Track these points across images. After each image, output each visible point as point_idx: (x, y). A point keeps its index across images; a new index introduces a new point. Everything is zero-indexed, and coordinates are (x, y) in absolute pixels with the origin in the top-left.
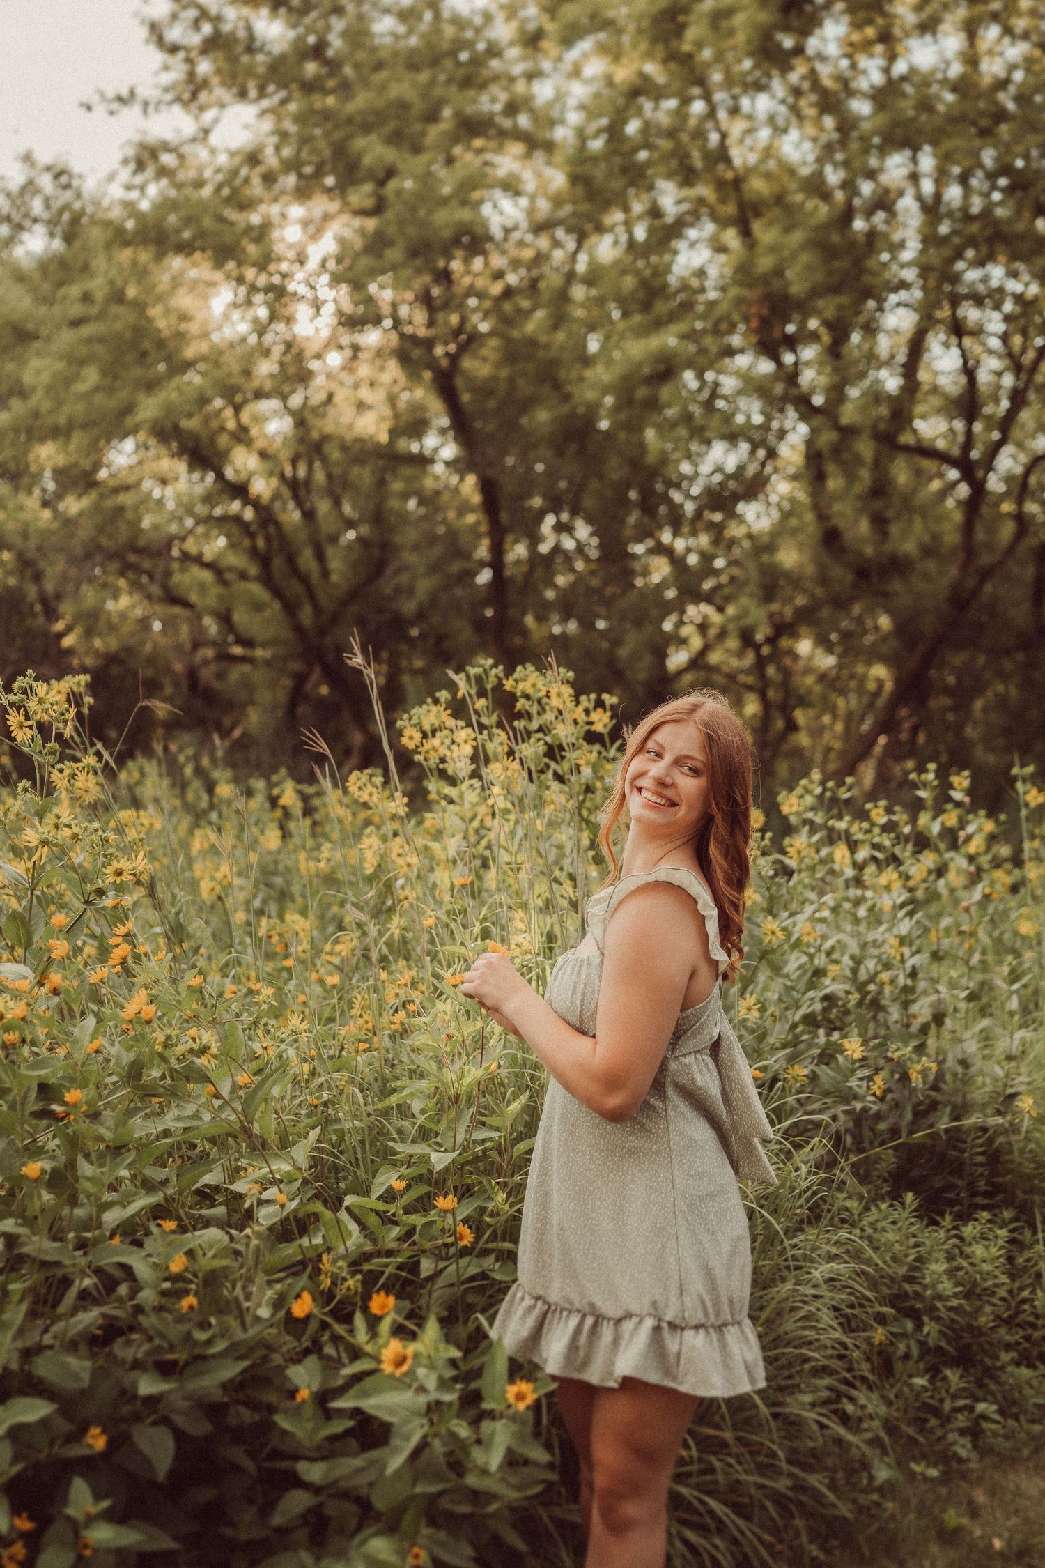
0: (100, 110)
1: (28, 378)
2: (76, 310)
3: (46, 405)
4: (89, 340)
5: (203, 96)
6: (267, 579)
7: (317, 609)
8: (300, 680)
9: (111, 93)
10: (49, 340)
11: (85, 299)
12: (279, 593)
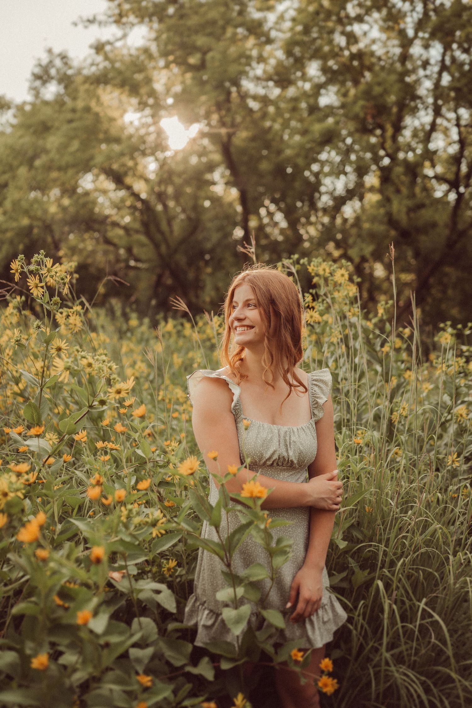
0: (80, 26)
1: (49, 146)
2: (69, 116)
3: (57, 157)
4: (75, 129)
5: (124, 20)
6: (148, 233)
7: (168, 246)
8: (160, 277)
9: (85, 18)
10: (58, 129)
11: (74, 111)
12: (152, 239)
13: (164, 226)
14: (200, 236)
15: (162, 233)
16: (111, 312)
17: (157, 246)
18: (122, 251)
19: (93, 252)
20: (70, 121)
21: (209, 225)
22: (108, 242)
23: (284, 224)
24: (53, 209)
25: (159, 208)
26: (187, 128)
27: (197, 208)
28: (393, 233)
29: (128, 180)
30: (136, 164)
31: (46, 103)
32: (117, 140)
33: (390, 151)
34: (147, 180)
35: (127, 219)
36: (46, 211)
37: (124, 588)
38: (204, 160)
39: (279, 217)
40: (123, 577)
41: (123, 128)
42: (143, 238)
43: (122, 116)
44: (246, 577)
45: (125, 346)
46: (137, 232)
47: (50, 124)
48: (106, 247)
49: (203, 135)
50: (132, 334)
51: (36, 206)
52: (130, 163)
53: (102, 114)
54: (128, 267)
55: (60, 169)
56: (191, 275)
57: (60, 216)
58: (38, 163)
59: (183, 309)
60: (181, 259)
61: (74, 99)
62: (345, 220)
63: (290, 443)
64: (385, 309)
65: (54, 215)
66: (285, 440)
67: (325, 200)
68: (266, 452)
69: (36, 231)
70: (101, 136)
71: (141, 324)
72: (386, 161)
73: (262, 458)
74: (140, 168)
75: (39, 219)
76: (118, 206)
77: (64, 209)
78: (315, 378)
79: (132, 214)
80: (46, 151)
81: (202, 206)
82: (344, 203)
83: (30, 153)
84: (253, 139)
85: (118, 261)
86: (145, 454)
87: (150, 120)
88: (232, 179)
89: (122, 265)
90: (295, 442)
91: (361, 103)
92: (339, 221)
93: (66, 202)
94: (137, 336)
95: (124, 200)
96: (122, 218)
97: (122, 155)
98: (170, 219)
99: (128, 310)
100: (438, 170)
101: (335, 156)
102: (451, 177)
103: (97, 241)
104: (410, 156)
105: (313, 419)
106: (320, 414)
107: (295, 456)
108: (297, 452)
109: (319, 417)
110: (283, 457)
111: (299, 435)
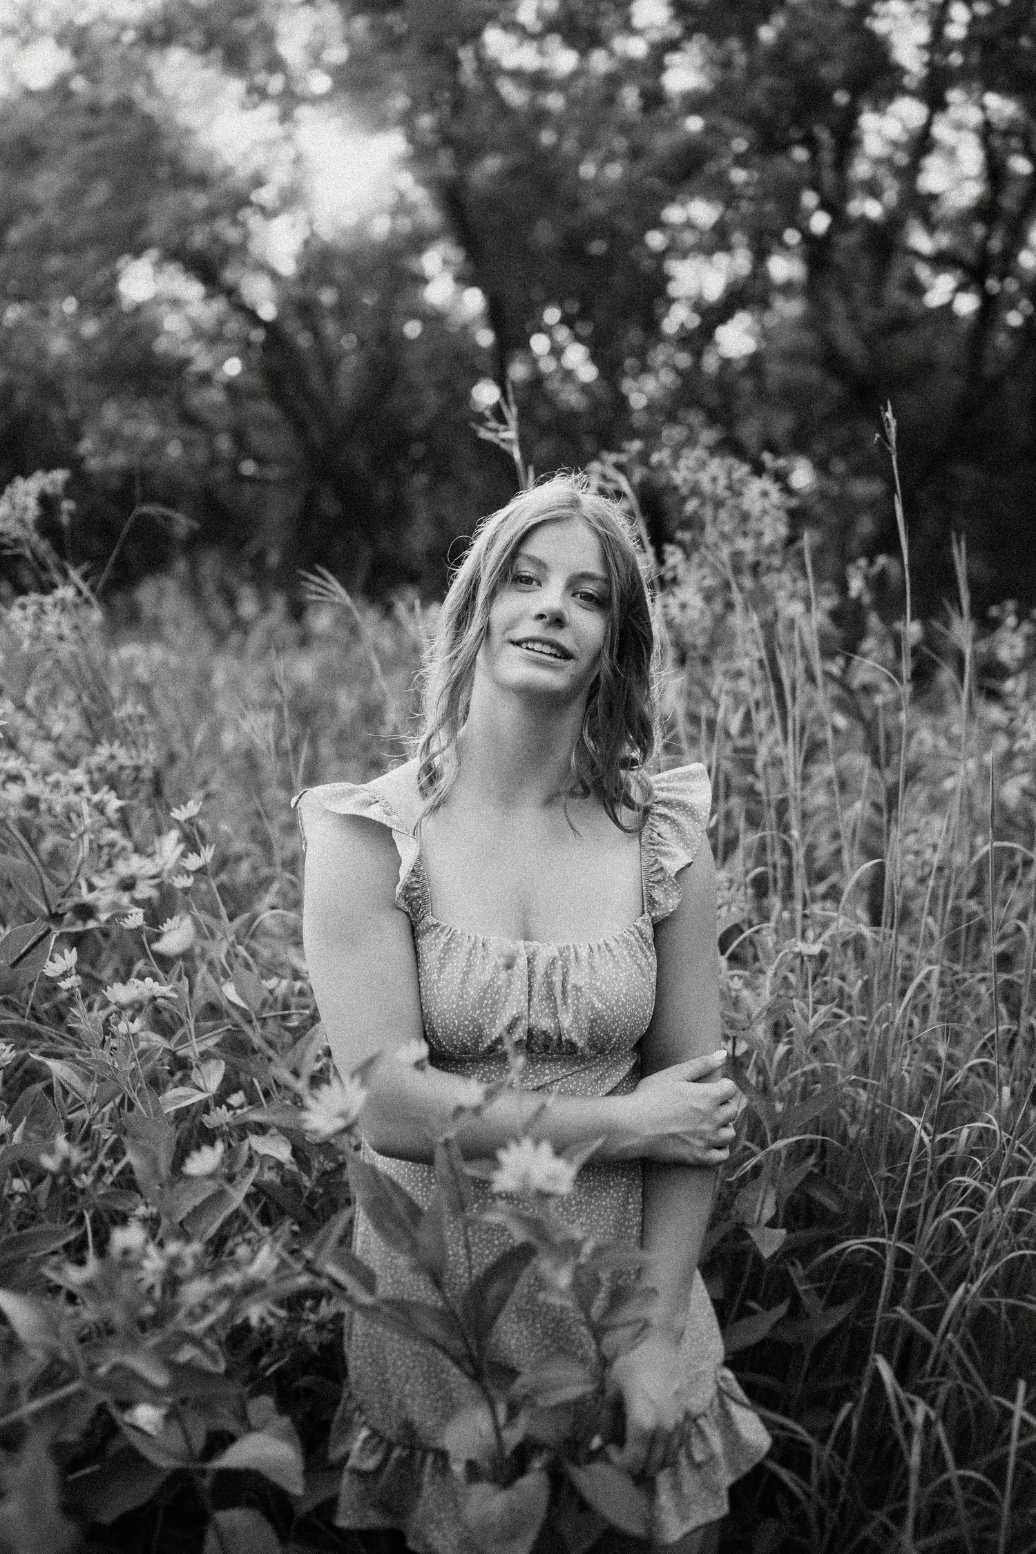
1: (38, 195)
2: (81, 122)
4: (98, 154)
6: (278, 397)
7: (327, 427)
8: (310, 498)
10: (58, 154)
11: (94, 110)
12: (290, 413)
13: (315, 380)
17: (300, 427)
18: (224, 443)
19: (157, 444)
20: (87, 136)
21: (418, 375)
22: (190, 419)
23: (588, 373)
25: (304, 340)
27: (389, 340)
28: (835, 388)
29: (229, 275)
30: (247, 236)
32: (201, 181)
33: (829, 195)
34: (274, 275)
35: (233, 367)
36: (42, 353)
37: (169, 1454)
38: (405, 224)
39: (577, 357)
42: (266, 409)
46: (255, 395)
48: (184, 432)
50: (246, 634)
51: (19, 339)
52: (232, 235)
54: (239, 478)
55: (72, 248)
56: (382, 493)
57: (75, 361)
58: (14, 236)
60: (358, 457)
61: (94, 81)
62: (725, 362)
63: (564, 992)
65: (61, 360)
66: (550, 985)
67: (678, 318)
68: (493, 1020)
69: (21, 398)
70: (163, 171)
71: (265, 608)
72: (820, 223)
73: (481, 1036)
74: (255, 247)
75: (28, 370)
76: (213, 338)
77: (84, 346)
79: (242, 355)
80: (34, 209)
81: (402, 337)
84: (513, 173)
85: (213, 463)
86: (246, 1001)
87: (276, 130)
88: (469, 268)
89: (221, 474)
91: (766, 81)
92: (710, 363)
93: (90, 328)
94: (256, 638)
95: (221, 323)
96: (220, 363)
97: (211, 214)
98: (329, 366)
99: (233, 579)
100: (944, 240)
101: (703, 212)
102: (969, 255)
103: (163, 420)
104: (873, 209)
105: (646, 916)
106: (669, 902)
107: (579, 1028)
108: (587, 1016)
109: (666, 908)
110: (544, 1032)
111: (592, 968)
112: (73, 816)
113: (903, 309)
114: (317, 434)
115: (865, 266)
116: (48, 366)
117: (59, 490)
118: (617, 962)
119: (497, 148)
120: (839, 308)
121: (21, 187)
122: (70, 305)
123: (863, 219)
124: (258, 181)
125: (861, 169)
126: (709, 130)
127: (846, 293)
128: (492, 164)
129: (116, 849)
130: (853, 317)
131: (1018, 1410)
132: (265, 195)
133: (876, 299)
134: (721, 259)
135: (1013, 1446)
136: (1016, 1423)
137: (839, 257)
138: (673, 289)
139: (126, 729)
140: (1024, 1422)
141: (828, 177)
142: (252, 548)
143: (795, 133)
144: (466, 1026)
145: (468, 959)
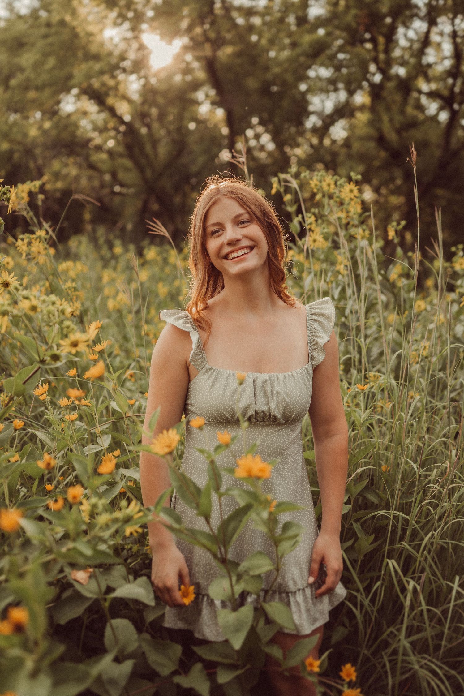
1: (23, 64)
2: (43, 30)
4: (51, 45)
6: (132, 157)
7: (153, 171)
8: (146, 204)
10: (33, 45)
11: (48, 25)
12: (137, 163)
13: (148, 148)
14: (185, 159)
15: (147, 157)
16: (94, 240)
17: (141, 170)
18: (107, 177)
19: (77, 178)
20: (45, 36)
21: (195, 147)
22: (92, 166)
23: (271, 146)
24: (33, 132)
25: (144, 131)
26: (170, 43)
27: (181, 130)
28: (383, 154)
29: (110, 101)
30: (118, 83)
31: (20, 17)
32: (97, 57)
33: (382, 65)
34: (130, 101)
35: (111, 143)
36: (25, 135)
37: (91, 592)
38: (189, 78)
39: (266, 139)
40: (90, 577)
41: (102, 44)
42: (127, 163)
43: (101, 31)
44: (245, 571)
45: (107, 275)
46: (121, 155)
47: (25, 40)
48: (90, 172)
49: (186, 49)
50: (117, 261)
51: (15, 129)
52: (111, 83)
53: (79, 30)
54: (113, 193)
55: (39, 88)
56: (178, 200)
57: (41, 140)
58: (13, 82)
59: (162, 234)
60: (167, 183)
61: (49, 11)
62: (334, 142)
63: (272, 395)
64: (396, 231)
65: (34, 138)
66: (265, 392)
67: (312, 121)
69: (16, 156)
70: (80, 54)
71: (127, 250)
72: (378, 78)
74: (121, 87)
75: (19, 143)
76: (102, 130)
77: (45, 132)
78: (314, 311)
79: (115, 138)
80: (22, 70)
81: (187, 128)
82: (332, 123)
83: (6, 71)
84: (238, 55)
85: (102, 186)
86: (121, 409)
87: (129, 35)
88: (218, 99)
89: (106, 191)
90: (278, 393)
91: (353, 11)
92: (327, 142)
93: (47, 125)
94: (122, 264)
95: (106, 122)
96: (106, 141)
97: (102, 73)
98: (155, 143)
99: (111, 237)
100: (434, 86)
101: (325, 73)
102: (446, 93)
103: (80, 166)
104: (402, 71)
105: (310, 363)
106: (320, 357)
107: (279, 410)
108: (283, 405)
109: (319, 360)
110: (263, 412)
111: (285, 385)
112: (51, 316)
113: (415, 117)
114: (149, 173)
115: (398, 97)
116: (28, 141)
117: (37, 190)
118: (296, 383)
119: (231, 43)
120: (385, 118)
121: (16, 60)
122: (38, 115)
123: (397, 76)
124: (123, 58)
125: (397, 53)
126: (328, 34)
127: (388, 109)
128: (229, 50)
129: (70, 329)
130: (391, 120)
131: (456, 587)
132: (126, 64)
133: (402, 112)
134: (333, 95)
135: (452, 603)
136: (454, 593)
137: (385, 94)
138: (311, 108)
139: (68, 293)
140: (458, 593)
141: (382, 56)
142: (120, 225)
143: (367, 36)
144: (227, 409)
145: (227, 381)
